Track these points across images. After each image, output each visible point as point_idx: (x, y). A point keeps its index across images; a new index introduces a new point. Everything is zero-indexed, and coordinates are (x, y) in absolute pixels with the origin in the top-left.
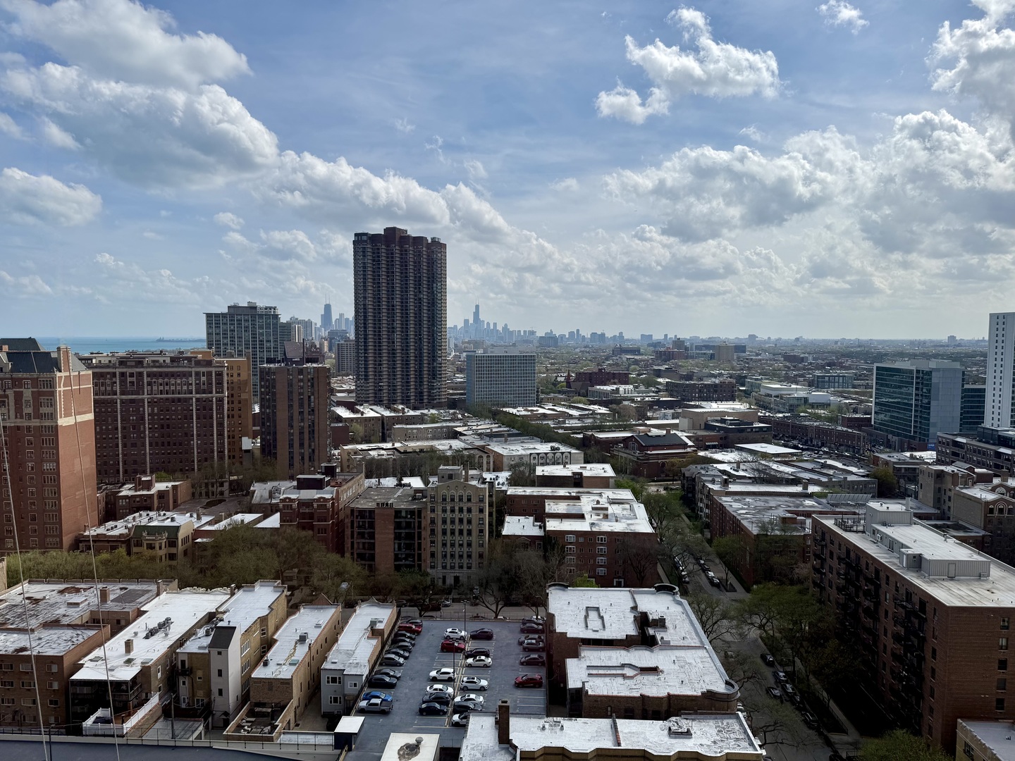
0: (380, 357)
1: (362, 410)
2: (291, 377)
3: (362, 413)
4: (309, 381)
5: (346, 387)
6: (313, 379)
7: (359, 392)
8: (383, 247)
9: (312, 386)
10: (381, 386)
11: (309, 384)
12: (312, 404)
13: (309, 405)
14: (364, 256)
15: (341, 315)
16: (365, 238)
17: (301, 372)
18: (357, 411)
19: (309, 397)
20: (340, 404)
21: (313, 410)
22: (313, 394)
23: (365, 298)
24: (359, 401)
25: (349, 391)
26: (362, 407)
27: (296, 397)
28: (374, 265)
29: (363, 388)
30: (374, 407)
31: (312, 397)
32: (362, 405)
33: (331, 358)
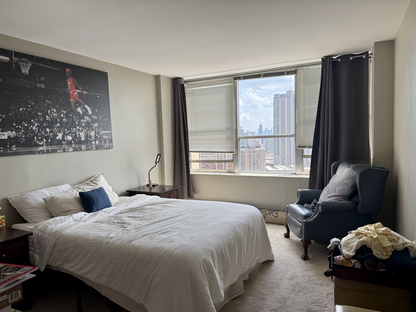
0: (284, 145)
1: (277, 167)
2: (250, 154)
3: (277, 169)
4: (257, 155)
5: (269, 158)
6: (258, 154)
7: (275, 160)
8: (286, 99)
9: (258, 157)
10: (284, 157)
11: (257, 156)
12: (258, 164)
13: (257, 165)
14: (278, 104)
15: (266, 129)
16: (278, 96)
17: (254, 152)
18: (275, 168)
19: (257, 162)
20: (267, 164)
21: (259, 167)
22: (258, 160)
23: (278, 121)
24: (275, 163)
25: (271, 160)
26: (277, 166)
27: (252, 162)
28: (282, 107)
29: (277, 158)
30: (281, 166)
31: (258, 161)
32: (276, 165)
33: (262, 146)
